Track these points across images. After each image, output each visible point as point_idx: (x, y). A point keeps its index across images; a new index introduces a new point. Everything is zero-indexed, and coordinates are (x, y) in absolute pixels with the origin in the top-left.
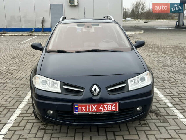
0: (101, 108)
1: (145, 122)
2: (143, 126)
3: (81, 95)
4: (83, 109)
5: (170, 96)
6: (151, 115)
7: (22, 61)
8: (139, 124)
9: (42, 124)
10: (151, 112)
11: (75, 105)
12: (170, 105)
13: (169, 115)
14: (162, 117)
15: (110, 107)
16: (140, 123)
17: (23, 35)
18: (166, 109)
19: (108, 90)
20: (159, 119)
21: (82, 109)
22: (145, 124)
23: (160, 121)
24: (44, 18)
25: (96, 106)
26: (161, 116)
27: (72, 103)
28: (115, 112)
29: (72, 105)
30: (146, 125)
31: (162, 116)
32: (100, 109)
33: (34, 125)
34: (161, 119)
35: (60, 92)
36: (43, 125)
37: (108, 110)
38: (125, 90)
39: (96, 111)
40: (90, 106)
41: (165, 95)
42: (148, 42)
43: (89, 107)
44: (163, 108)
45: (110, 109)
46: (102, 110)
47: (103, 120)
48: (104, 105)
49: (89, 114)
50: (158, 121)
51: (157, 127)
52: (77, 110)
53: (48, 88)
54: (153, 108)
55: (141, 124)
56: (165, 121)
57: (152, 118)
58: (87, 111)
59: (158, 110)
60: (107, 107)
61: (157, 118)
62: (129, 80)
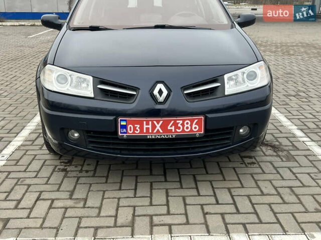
0: (171, 126)
1: (253, 160)
2: (249, 166)
3: (132, 101)
4: (137, 128)
5: (298, 119)
6: (264, 149)
7: (30, 64)
8: (242, 164)
9: (61, 162)
10: (265, 144)
11: (121, 120)
12: (299, 133)
13: (298, 149)
14: (285, 153)
15: (189, 126)
16: (244, 162)
17: (34, 25)
18: (292, 139)
19: (186, 94)
20: (278, 156)
21: (135, 129)
22: (254, 163)
23: (282, 159)
25: (161, 122)
26: (283, 150)
27: (115, 117)
28: (197, 135)
29: (116, 121)
30: (255, 165)
31: (285, 150)
32: (169, 128)
33: (46, 163)
34: (284, 156)
35: (92, 96)
36: (62, 164)
37: (183, 130)
38: (219, 94)
39: (161, 131)
40: (150, 122)
41: (290, 117)
42: (258, 38)
43: (148, 124)
44: (287, 138)
45: (187, 128)
46: (173, 131)
47: (175, 150)
48: (178, 122)
49: (148, 137)
50: (278, 159)
51: (275, 168)
52: (125, 130)
53: (70, 89)
54: (268, 137)
55: (245, 164)
56: (290, 158)
57: (266, 153)
58: (145, 131)
59: (278, 141)
60: (183, 125)
61: (275, 154)
62: (226, 77)
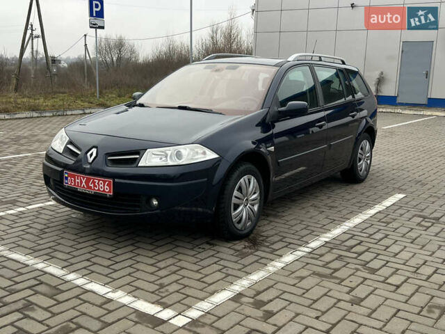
0: (91, 184)
2: (195, 249)
4: (73, 181)
11: (65, 173)
15: (102, 186)
19: (109, 159)
23: (234, 253)
24: (382, 73)
25: (85, 179)
27: (63, 169)
28: (108, 196)
29: (63, 172)
31: (256, 250)
35: (61, 151)
37: (99, 189)
39: (85, 187)
40: (79, 178)
46: (93, 188)
48: (95, 181)
49: (79, 190)
52: (67, 181)
58: (76, 184)
60: (98, 184)
